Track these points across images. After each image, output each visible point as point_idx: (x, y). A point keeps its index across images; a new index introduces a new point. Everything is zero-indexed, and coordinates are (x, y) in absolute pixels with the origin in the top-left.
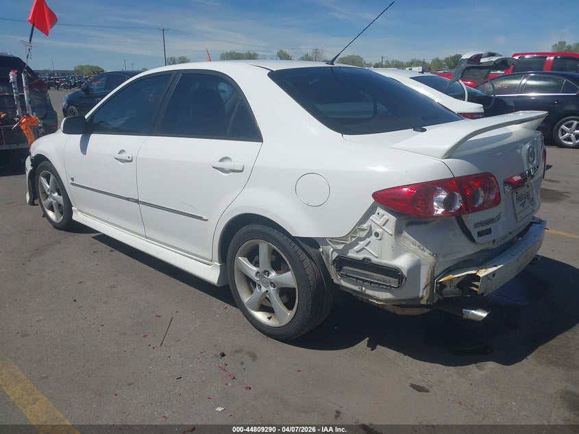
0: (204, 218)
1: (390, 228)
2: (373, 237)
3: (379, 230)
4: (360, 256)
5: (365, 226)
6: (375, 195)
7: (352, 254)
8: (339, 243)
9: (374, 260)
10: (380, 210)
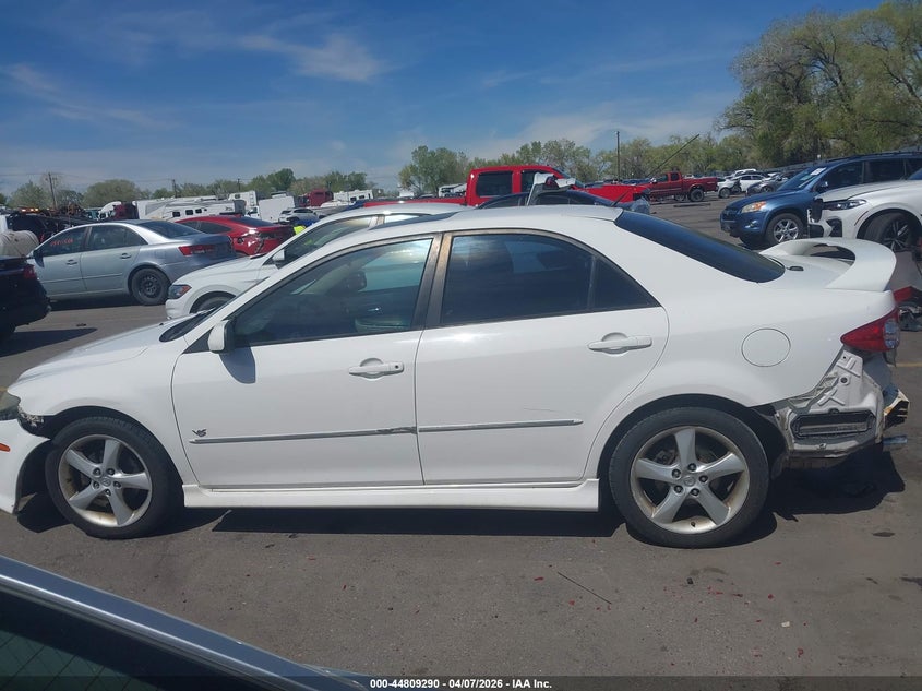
0: (576, 420)
1: (858, 370)
2: (840, 384)
3: (847, 375)
4: (825, 409)
5: (831, 374)
6: (844, 339)
7: (814, 410)
8: (801, 401)
9: (841, 409)
10: (846, 354)
